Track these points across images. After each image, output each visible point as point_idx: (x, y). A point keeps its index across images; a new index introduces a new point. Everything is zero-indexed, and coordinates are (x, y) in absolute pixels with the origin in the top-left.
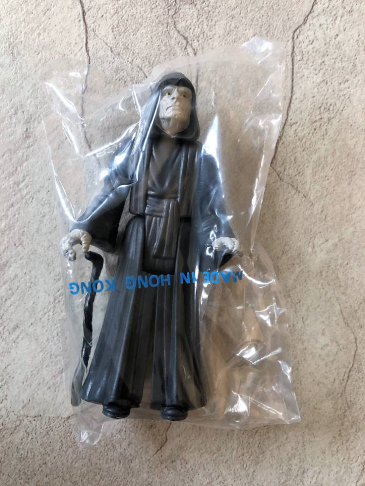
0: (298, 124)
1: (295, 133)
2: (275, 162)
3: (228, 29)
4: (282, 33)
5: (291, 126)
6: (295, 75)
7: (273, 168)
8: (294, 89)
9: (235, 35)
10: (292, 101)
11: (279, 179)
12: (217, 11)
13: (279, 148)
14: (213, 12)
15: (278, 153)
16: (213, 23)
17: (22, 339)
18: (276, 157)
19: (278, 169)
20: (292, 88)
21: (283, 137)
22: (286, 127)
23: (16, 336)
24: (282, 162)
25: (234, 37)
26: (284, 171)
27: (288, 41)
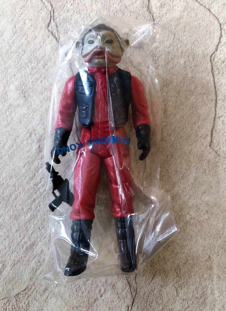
0: (224, 116)
1: (222, 123)
2: (212, 144)
3: (167, 60)
4: (203, 58)
5: (219, 118)
6: (216, 84)
7: (212, 148)
8: (217, 93)
9: (172, 64)
10: (218, 102)
11: (217, 155)
12: (158, 50)
13: (213, 134)
14: (156, 51)
15: (213, 138)
16: (157, 58)
17: (51, 298)
18: (212, 140)
19: (216, 149)
20: (216, 93)
21: (215, 127)
22: (216, 120)
23: (46, 297)
24: (217, 144)
25: (171, 65)
26: (220, 149)
27: (208, 63)
